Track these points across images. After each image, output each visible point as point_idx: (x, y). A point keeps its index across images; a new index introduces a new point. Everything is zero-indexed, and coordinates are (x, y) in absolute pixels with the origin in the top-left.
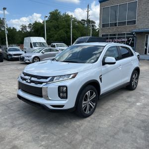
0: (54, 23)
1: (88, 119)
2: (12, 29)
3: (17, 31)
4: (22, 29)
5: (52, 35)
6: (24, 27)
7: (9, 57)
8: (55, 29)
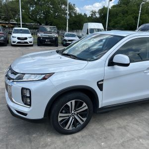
0: (123, 8)
1: (69, 137)
2: (83, 14)
3: (88, 16)
4: (92, 15)
5: (119, 22)
6: (94, 13)
7: (64, 43)
8: (123, 14)
